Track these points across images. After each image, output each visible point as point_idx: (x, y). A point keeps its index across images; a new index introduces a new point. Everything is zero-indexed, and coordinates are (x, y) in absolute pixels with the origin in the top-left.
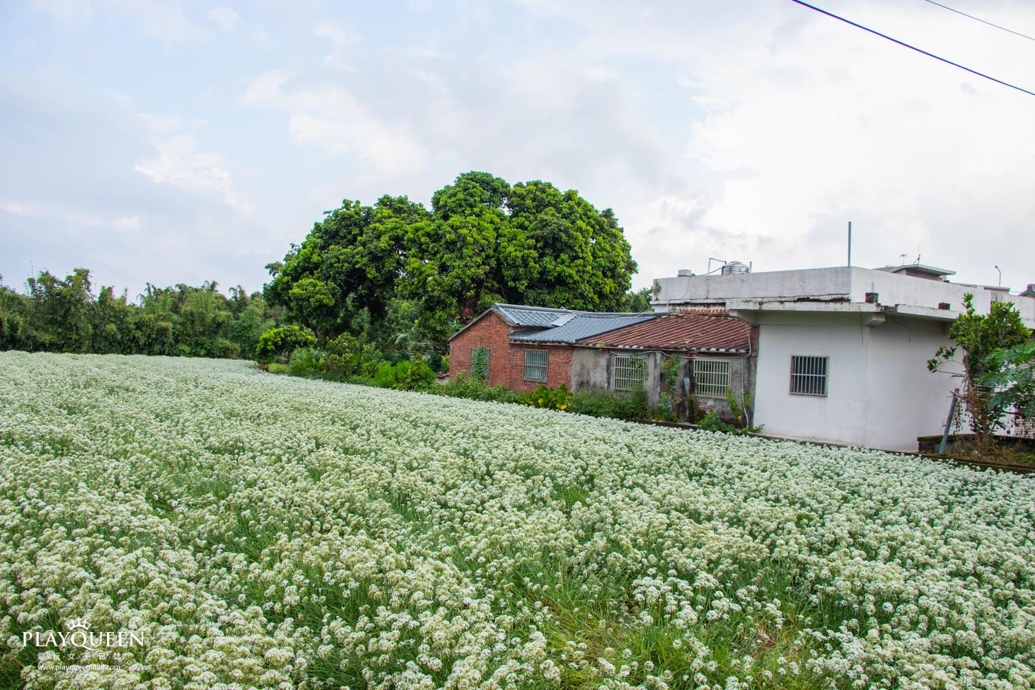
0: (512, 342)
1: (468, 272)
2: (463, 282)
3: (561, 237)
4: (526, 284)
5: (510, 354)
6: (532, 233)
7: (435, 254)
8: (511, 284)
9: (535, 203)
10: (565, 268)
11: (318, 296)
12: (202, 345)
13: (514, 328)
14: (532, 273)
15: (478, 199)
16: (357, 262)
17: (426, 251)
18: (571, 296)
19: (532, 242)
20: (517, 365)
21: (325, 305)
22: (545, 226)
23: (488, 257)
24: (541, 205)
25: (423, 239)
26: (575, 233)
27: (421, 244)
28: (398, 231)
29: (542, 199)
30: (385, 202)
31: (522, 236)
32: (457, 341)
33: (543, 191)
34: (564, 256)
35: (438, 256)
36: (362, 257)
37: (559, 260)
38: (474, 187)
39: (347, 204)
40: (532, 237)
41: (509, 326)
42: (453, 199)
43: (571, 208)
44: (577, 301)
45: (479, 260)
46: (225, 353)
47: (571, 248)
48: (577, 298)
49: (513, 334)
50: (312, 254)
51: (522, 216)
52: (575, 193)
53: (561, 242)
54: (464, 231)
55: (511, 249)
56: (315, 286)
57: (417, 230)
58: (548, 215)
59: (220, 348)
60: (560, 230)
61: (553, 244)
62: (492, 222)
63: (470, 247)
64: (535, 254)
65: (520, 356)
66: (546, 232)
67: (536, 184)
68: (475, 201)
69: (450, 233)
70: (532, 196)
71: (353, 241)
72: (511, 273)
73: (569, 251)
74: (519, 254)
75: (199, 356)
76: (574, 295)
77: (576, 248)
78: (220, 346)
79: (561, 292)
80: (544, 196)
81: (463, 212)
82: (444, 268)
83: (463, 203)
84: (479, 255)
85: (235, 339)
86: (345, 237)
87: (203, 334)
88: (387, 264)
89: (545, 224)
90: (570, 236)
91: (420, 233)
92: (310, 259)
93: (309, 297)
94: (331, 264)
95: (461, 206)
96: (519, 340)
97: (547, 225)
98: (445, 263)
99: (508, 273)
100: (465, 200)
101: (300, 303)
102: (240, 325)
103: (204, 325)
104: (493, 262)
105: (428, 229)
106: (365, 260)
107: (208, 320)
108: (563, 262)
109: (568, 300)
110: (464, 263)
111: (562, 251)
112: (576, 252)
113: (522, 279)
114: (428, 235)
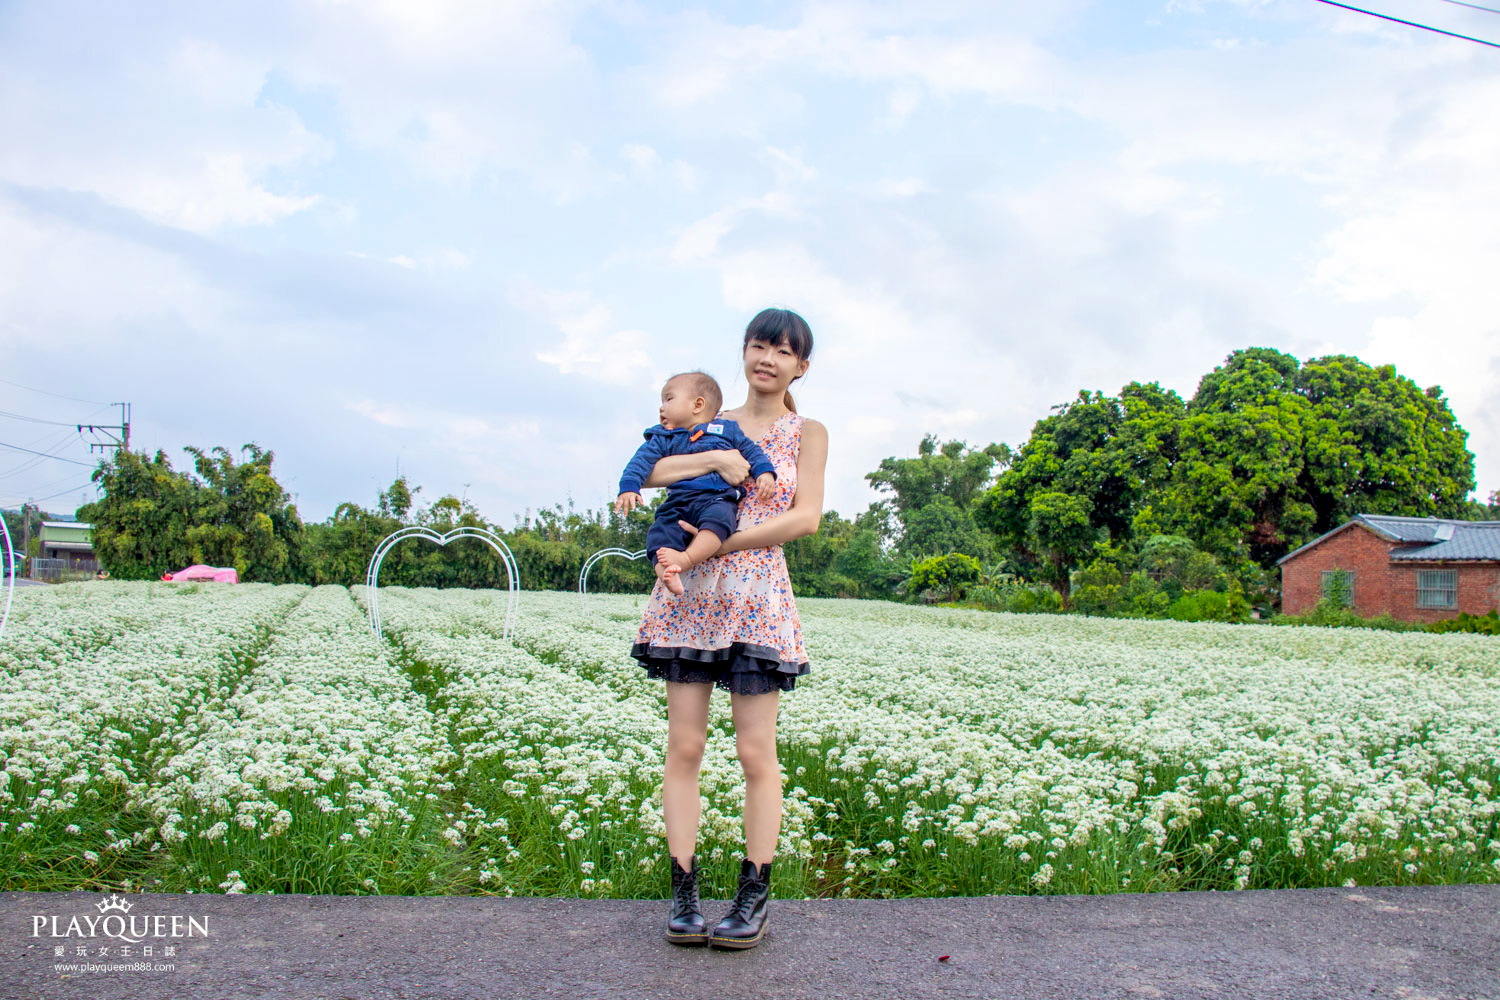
0: (1396, 561)
1: (1276, 477)
2: (1269, 489)
3: (1388, 427)
4: (1344, 489)
5: (1390, 576)
6: (1346, 424)
7: (1224, 455)
8: (1324, 489)
9: (1344, 384)
10: (1394, 466)
11: (1071, 514)
12: (810, 583)
13: (1394, 544)
14: (1352, 475)
15: (1270, 383)
16: (1117, 469)
17: (1210, 452)
18: (1401, 502)
19: (1349, 434)
20: (1402, 590)
21: (1079, 525)
22: (1363, 414)
23: (1295, 456)
24: (1351, 387)
25: (1207, 437)
26: (1405, 421)
27: (1204, 444)
28: (1166, 427)
29: (1354, 379)
30: (1133, 391)
31: (1333, 427)
32: (1294, 563)
33: (1350, 368)
34: (1391, 451)
35: (1229, 457)
36: (1123, 462)
37: (1384, 456)
38: (1264, 368)
39: (1084, 395)
40: (1347, 429)
41: (1386, 542)
42: (1239, 385)
43: (1393, 388)
44: (1409, 507)
45: (1287, 461)
46: (838, 591)
47: (1400, 440)
48: (1407, 504)
49: (1393, 552)
50: (1045, 461)
51: (1327, 402)
52: (1392, 368)
53: (1387, 433)
54: (1267, 425)
55: (1323, 445)
56: (1064, 501)
57: (1197, 426)
58: (1364, 398)
59: (833, 586)
60: (1387, 418)
61: (1376, 437)
62: (1295, 412)
63: (1276, 445)
64: (1353, 449)
65: (1405, 579)
66: (1368, 421)
67: (1340, 359)
68: (1268, 386)
69: (1247, 428)
70: (1338, 376)
71: (1100, 443)
72: (1324, 475)
73: (1396, 443)
74: (1337, 451)
75: (807, 596)
76: (1404, 500)
77: (1408, 440)
78: (833, 583)
79: (1386, 497)
80: (1355, 374)
81: (1254, 400)
82: (1240, 473)
83: (1253, 389)
84: (1285, 454)
85: (848, 573)
86: (1088, 438)
87: (809, 567)
88: (1154, 471)
89: (1364, 411)
90: (1400, 425)
91: (1202, 429)
92: (1043, 467)
93: (1058, 515)
94: (1077, 471)
95: (1250, 393)
96: (1407, 559)
97: (1367, 412)
98: (1241, 466)
99: (1320, 475)
100: (1255, 385)
101: (1047, 522)
102: (854, 555)
103: (812, 556)
104: (1300, 462)
105: (1211, 424)
106: (1128, 466)
107: (818, 551)
108: (1389, 459)
109: (1396, 508)
110: (1270, 466)
111: (1387, 444)
112: (1406, 444)
113: (1338, 483)
114: (1210, 430)
